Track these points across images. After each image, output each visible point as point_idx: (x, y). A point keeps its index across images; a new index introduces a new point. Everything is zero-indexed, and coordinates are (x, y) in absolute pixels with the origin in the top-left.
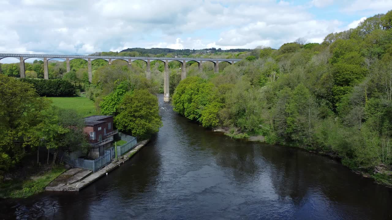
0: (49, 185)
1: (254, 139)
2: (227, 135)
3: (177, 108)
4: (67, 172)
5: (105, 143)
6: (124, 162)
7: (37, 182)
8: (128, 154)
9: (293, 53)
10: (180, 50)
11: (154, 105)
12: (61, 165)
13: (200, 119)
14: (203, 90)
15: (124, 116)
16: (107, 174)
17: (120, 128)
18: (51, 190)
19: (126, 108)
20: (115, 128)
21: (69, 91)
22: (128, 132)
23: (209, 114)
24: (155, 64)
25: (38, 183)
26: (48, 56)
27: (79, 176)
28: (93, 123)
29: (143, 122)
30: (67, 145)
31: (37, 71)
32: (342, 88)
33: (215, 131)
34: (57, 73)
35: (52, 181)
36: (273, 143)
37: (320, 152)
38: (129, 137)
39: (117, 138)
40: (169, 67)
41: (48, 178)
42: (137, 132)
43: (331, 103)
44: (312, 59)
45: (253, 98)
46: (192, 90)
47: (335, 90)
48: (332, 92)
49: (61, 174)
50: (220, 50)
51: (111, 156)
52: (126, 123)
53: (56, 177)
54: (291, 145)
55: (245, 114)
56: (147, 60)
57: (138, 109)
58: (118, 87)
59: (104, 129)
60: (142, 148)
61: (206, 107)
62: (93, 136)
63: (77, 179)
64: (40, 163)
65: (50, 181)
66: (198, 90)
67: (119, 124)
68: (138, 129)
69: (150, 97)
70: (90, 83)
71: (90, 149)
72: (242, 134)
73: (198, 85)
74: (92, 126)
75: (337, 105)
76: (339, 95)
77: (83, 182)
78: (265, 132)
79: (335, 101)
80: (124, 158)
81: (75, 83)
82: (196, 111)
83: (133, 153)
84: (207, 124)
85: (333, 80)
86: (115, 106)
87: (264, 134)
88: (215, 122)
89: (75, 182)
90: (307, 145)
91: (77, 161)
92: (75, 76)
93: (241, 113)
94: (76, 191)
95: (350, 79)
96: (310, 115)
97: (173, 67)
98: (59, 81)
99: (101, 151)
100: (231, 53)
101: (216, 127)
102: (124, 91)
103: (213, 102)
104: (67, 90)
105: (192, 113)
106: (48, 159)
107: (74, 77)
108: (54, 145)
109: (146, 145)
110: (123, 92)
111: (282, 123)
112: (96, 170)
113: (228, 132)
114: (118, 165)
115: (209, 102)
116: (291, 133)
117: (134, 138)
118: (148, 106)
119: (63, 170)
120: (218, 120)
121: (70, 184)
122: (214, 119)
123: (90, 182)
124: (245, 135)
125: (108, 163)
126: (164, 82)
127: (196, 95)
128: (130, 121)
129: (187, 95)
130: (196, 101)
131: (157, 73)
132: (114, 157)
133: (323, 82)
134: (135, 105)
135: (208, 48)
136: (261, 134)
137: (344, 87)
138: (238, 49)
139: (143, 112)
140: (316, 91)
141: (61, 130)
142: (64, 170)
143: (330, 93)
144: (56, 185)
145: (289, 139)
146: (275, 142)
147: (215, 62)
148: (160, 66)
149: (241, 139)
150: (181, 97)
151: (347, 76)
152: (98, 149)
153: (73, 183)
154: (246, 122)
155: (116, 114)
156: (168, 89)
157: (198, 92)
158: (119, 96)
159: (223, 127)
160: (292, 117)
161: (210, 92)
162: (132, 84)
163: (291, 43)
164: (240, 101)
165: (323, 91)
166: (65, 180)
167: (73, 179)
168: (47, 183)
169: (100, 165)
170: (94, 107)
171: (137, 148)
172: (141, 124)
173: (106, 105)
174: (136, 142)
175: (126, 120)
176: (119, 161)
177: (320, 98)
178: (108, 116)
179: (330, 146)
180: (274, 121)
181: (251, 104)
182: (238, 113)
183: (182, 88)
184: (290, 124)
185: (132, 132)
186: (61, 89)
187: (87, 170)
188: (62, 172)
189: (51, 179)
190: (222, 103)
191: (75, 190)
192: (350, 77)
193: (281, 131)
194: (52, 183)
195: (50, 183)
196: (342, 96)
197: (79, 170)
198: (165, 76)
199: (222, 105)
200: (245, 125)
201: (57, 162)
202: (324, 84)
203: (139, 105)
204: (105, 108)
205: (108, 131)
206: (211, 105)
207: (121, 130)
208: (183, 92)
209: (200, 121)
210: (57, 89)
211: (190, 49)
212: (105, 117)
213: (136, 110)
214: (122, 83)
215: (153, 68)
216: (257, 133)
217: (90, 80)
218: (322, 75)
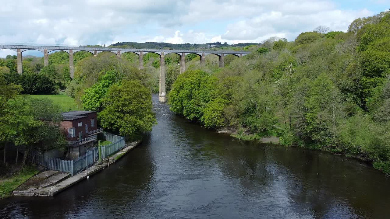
0: (17, 189)
1: (266, 140)
2: (235, 136)
3: (174, 107)
4: (40, 174)
5: (86, 142)
6: (110, 165)
7: (2, 186)
8: (114, 156)
9: (312, 44)
10: (179, 44)
11: (147, 99)
12: (33, 166)
13: (201, 119)
14: (205, 84)
15: (110, 112)
16: (88, 177)
17: (106, 126)
18: (20, 195)
19: (113, 102)
20: (98, 126)
21: (46, 87)
22: (114, 131)
23: (212, 112)
24: (149, 59)
25: (4, 186)
26: (22, 47)
27: (53, 179)
28: (72, 117)
29: (133, 118)
30: (40, 141)
31: (10, 68)
32: (372, 80)
33: (219, 132)
34: (34, 69)
35: (21, 185)
36: (289, 145)
37: (347, 155)
38: (115, 136)
39: (101, 138)
40: (166, 63)
41: (17, 181)
42: (126, 131)
43: (359, 98)
44: (336, 49)
45: (265, 92)
46: (192, 84)
47: (364, 82)
48: (360, 84)
49: (33, 177)
50: (225, 44)
51: (93, 158)
52: (112, 119)
53: (25, 180)
54: (311, 147)
55: (255, 111)
56: (139, 53)
57: (127, 103)
58: (103, 78)
59: (85, 126)
60: (131, 150)
61: (209, 104)
62: (72, 133)
63: (51, 183)
64: (7, 163)
65: (18, 184)
66: (199, 84)
67: (104, 121)
68: (126, 127)
69: (141, 90)
70: (71, 79)
71: (68, 149)
72: (252, 135)
73: (199, 78)
74: (71, 121)
75: (366, 100)
76: (369, 88)
77: (58, 186)
78: (279, 132)
79: (364, 95)
80: (110, 161)
81: (54, 78)
82: (197, 108)
83: (120, 155)
84: (210, 124)
85: (361, 70)
86: (99, 100)
87: (279, 135)
88: (220, 121)
89: (49, 186)
90: (331, 147)
91: (52, 162)
92: (54, 70)
93: (251, 110)
94: (50, 196)
95: (382, 68)
96: (334, 110)
97: (170, 63)
98: (35, 75)
99: (81, 151)
100: (239, 48)
101: (221, 128)
102: (111, 82)
103: (218, 98)
104: (44, 86)
105: (192, 111)
106: (17, 159)
107: (53, 72)
108: (24, 141)
109: (136, 147)
110: (109, 83)
111: (300, 120)
112: (75, 173)
113: (234, 133)
114: (101, 168)
115: (213, 99)
116: (311, 132)
117: (121, 138)
118: (139, 100)
119: (34, 172)
120: (224, 119)
121: (42, 188)
122: (219, 118)
123: (67, 186)
124: (256, 136)
125: (90, 165)
126: (160, 80)
127: (197, 90)
128: (118, 117)
129: (186, 91)
130: (197, 98)
131: (151, 70)
132: (97, 158)
133: (349, 73)
134: (123, 98)
135: (212, 43)
136: (275, 135)
137: (375, 78)
138: (247, 43)
139: (132, 107)
140: (341, 84)
141: (31, 122)
142: (37, 172)
143: (358, 85)
144: (26, 189)
145: (309, 140)
146: (292, 144)
147: (220, 55)
148: (155, 61)
149: (251, 141)
150: (179, 94)
151: (378, 66)
152: (78, 149)
153: (47, 187)
154: (256, 122)
155: (101, 108)
156: (164, 87)
157: (200, 86)
158: (104, 88)
159: (229, 128)
160: (312, 112)
161: (213, 87)
162: (119, 73)
163: (310, 32)
164: (250, 96)
165: (350, 83)
166: (37, 184)
167: (46, 182)
168: (14, 187)
169: (79, 167)
170: (75, 104)
171: (125, 150)
172: (130, 121)
173: (88, 99)
174: (124, 142)
175: (113, 117)
176: (104, 163)
177: (346, 92)
178: (90, 111)
179: (359, 146)
180: (290, 118)
181: (262, 98)
182: (248, 111)
183: (181, 83)
184: (310, 121)
185: (120, 130)
186: (37, 85)
187: (64, 172)
188: (34, 175)
189: (20, 183)
190: (228, 99)
191: (48, 195)
192: (382, 66)
193: (299, 130)
194: (21, 186)
195: (19, 187)
196: (372, 89)
197: (55, 173)
198: (161, 72)
199: (228, 101)
200: (256, 125)
201: (28, 162)
202: (350, 75)
203: (129, 98)
204: (87, 102)
205: (90, 129)
206: (215, 101)
207: (107, 128)
208: (181, 88)
209: (201, 121)
210: (32, 85)
211: (191, 44)
212: (88, 112)
213: (124, 104)
214: (109, 73)
215: (147, 64)
216: (271, 133)
217: (72, 76)
218: (348, 65)
